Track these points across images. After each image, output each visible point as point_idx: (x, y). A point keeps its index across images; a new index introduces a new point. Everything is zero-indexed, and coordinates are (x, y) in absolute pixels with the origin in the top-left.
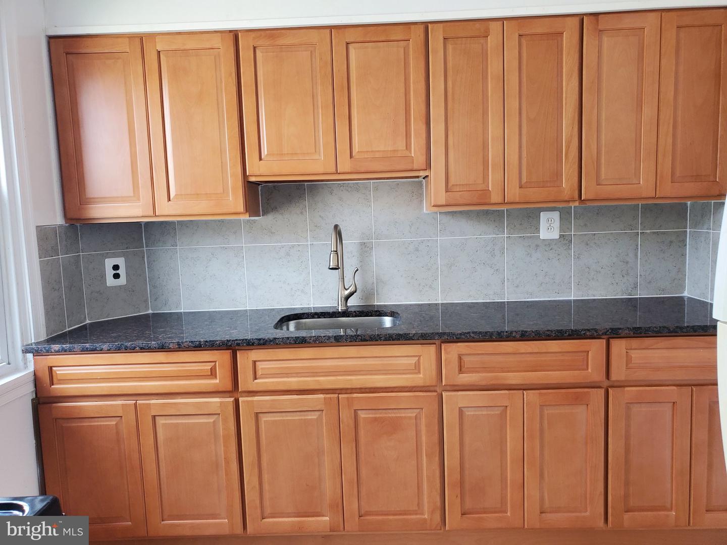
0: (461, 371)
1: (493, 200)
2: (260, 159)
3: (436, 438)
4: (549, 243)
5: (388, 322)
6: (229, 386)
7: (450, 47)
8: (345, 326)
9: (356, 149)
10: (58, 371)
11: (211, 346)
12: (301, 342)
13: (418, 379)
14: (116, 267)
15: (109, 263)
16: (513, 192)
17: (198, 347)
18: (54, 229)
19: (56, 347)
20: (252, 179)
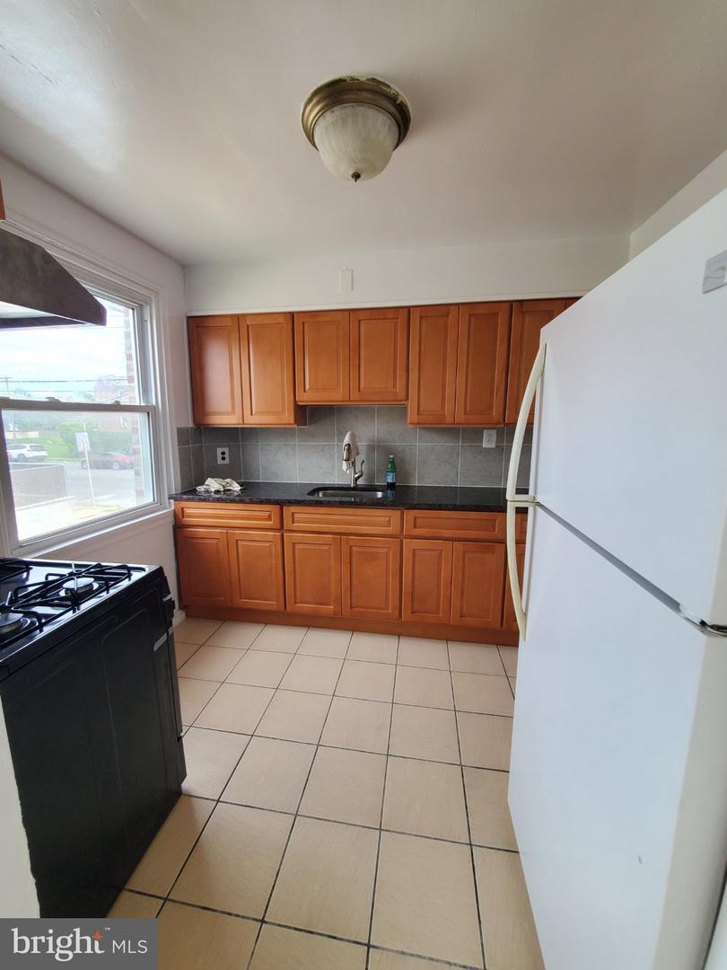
0: (415, 527)
1: (447, 422)
2: (305, 391)
3: (398, 565)
4: (488, 450)
5: (380, 495)
6: (278, 526)
7: (424, 322)
8: (355, 496)
9: (362, 386)
10: (187, 511)
11: (268, 502)
12: (319, 504)
13: (389, 530)
14: (223, 453)
15: (219, 451)
16: (460, 417)
17: (261, 502)
18: (187, 430)
19: (185, 497)
20: (300, 404)
